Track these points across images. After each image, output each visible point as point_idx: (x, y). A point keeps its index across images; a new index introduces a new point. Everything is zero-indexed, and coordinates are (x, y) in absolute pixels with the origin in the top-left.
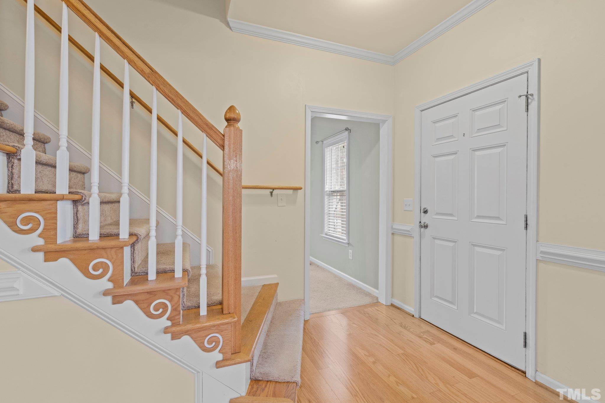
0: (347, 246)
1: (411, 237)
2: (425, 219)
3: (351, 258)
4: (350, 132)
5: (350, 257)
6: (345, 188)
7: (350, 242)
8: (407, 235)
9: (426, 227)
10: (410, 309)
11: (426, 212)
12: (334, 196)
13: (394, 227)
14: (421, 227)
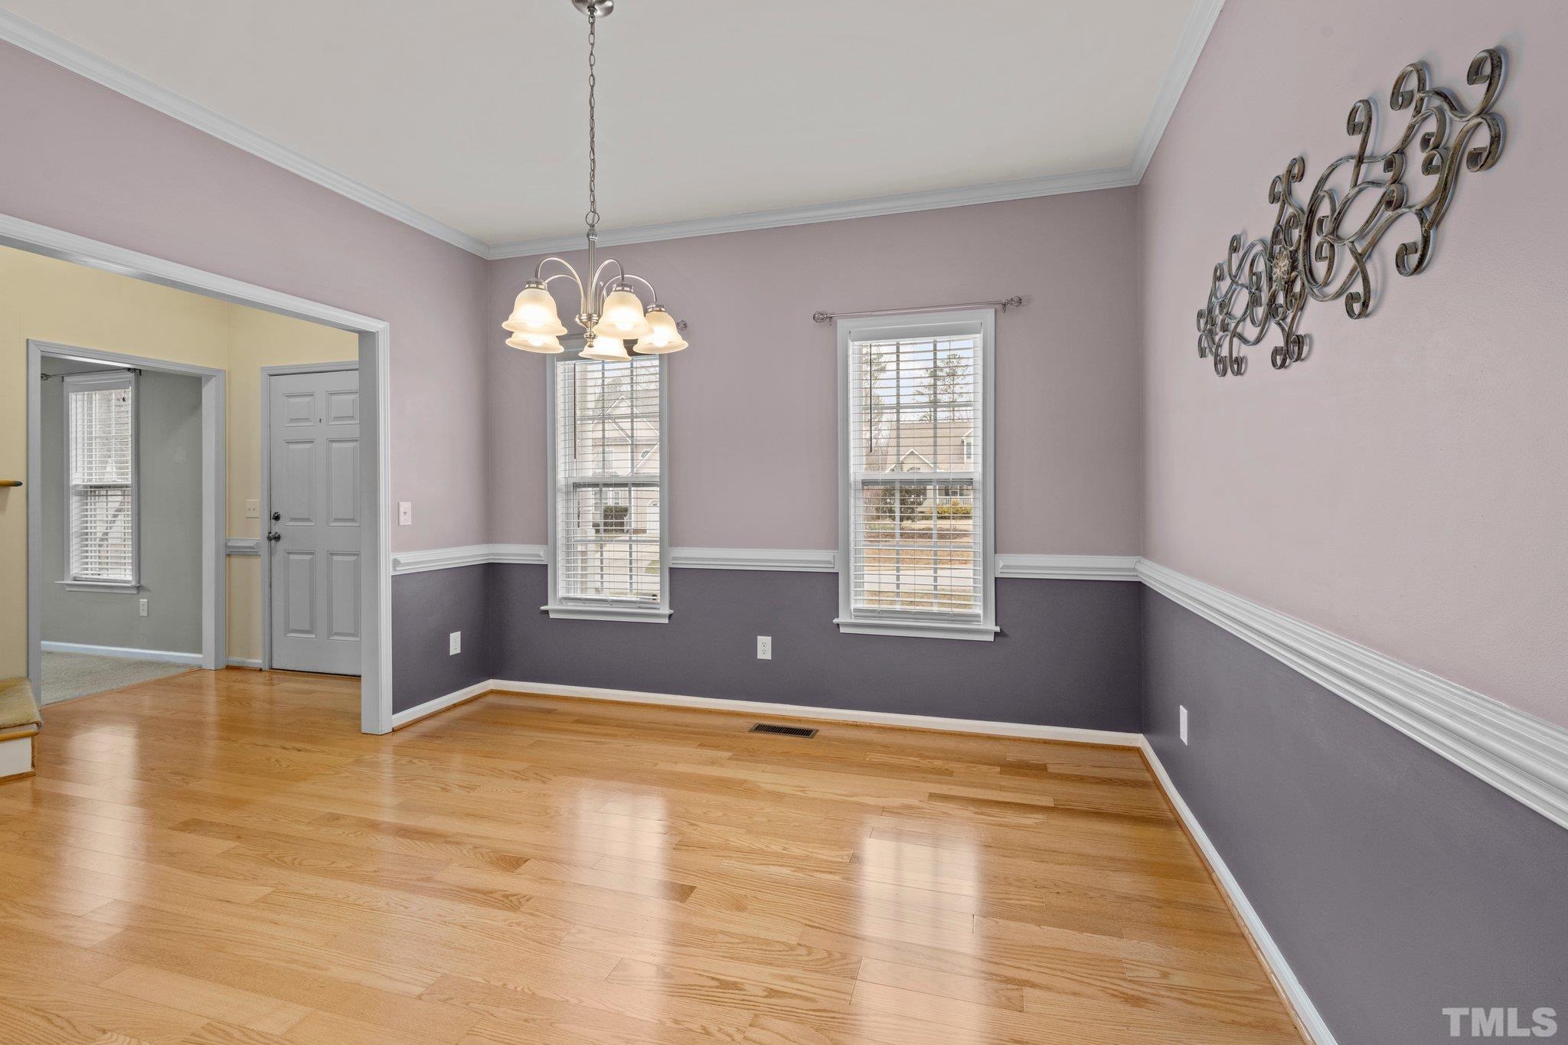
0: (135, 592)
1: (256, 555)
2: (278, 527)
3: (144, 613)
4: (140, 375)
5: (141, 611)
6: (128, 479)
7: (143, 582)
8: (248, 553)
9: (277, 538)
10: (257, 661)
11: (277, 518)
12: (99, 496)
13: (229, 544)
14: (270, 539)
